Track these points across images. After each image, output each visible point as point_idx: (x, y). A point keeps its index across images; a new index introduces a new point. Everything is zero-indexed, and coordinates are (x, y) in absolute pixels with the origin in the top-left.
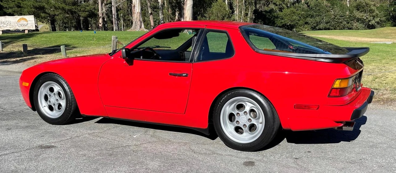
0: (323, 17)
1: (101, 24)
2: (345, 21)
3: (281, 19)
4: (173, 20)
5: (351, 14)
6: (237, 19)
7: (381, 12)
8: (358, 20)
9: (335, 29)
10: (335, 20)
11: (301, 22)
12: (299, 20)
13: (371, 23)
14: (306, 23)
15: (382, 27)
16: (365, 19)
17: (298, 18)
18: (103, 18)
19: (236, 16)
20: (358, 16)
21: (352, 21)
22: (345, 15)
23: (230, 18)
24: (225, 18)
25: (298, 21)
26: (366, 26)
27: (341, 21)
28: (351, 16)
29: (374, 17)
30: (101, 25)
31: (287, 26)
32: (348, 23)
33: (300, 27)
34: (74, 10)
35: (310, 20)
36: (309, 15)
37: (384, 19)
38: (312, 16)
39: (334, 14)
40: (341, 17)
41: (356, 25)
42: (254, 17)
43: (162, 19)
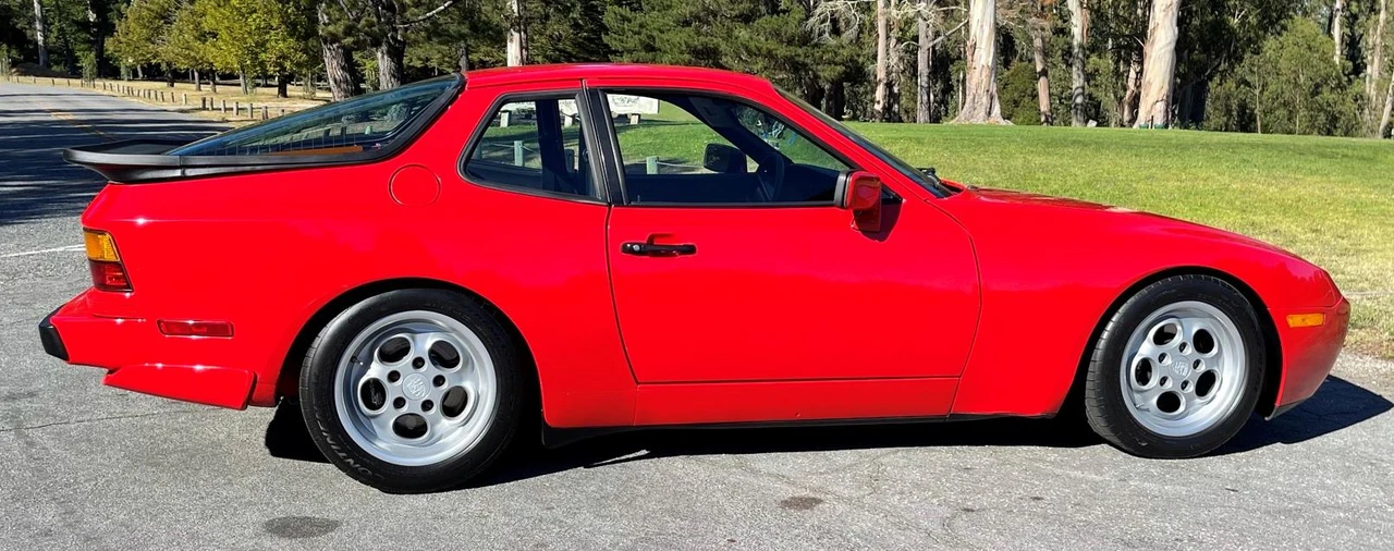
1: (879, 102)
18: (889, 85)
19: (1370, 82)
23: (1343, 88)
24: (1325, 90)
30: (881, 106)
34: (801, 59)
43: (1080, 90)
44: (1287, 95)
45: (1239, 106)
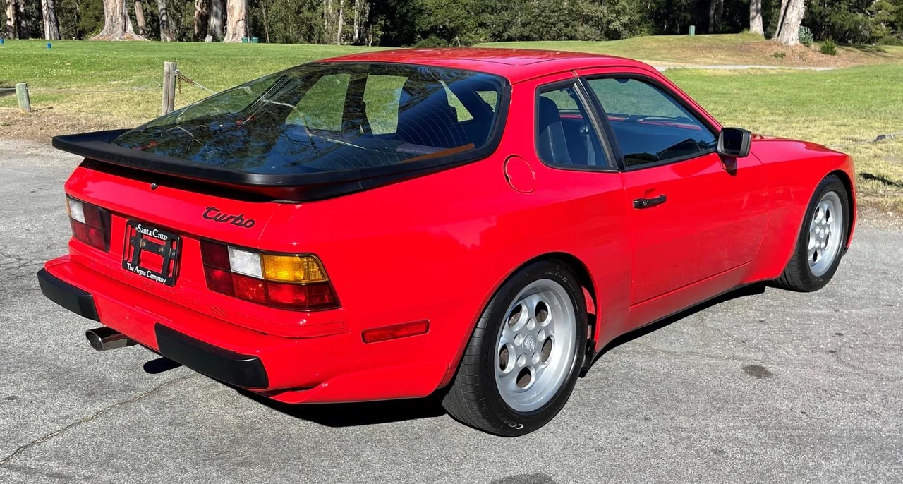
0: (516, 11)
1: (10, 20)
2: (561, 21)
3: (428, 15)
4: (180, 12)
5: (573, 6)
6: (330, 11)
7: (631, 4)
8: (587, 19)
9: (541, 39)
10: (541, 18)
11: (470, 23)
12: (466, 18)
13: (612, 27)
14: (482, 25)
15: (634, 35)
16: (601, 18)
17: (463, 13)
18: (16, 6)
19: (327, 5)
20: (587, 11)
21: (576, 22)
22: (561, 8)
23: (314, 9)
24: (305, 8)
25: (464, 21)
26: (602, 31)
27: (553, 20)
28: (572, 11)
29: (618, 13)
30: (12, 22)
31: (441, 29)
32: (567, 25)
33: (468, 33)
35: (490, 19)
36: (488, 8)
37: (637, 17)
38: (493, 10)
39: (540, 5)
40: (553, 12)
41: (583, 29)
42: (367, 9)
43: (164, 11)
44: (283, 14)
45: (253, 20)
